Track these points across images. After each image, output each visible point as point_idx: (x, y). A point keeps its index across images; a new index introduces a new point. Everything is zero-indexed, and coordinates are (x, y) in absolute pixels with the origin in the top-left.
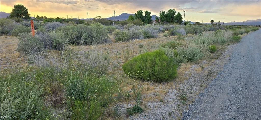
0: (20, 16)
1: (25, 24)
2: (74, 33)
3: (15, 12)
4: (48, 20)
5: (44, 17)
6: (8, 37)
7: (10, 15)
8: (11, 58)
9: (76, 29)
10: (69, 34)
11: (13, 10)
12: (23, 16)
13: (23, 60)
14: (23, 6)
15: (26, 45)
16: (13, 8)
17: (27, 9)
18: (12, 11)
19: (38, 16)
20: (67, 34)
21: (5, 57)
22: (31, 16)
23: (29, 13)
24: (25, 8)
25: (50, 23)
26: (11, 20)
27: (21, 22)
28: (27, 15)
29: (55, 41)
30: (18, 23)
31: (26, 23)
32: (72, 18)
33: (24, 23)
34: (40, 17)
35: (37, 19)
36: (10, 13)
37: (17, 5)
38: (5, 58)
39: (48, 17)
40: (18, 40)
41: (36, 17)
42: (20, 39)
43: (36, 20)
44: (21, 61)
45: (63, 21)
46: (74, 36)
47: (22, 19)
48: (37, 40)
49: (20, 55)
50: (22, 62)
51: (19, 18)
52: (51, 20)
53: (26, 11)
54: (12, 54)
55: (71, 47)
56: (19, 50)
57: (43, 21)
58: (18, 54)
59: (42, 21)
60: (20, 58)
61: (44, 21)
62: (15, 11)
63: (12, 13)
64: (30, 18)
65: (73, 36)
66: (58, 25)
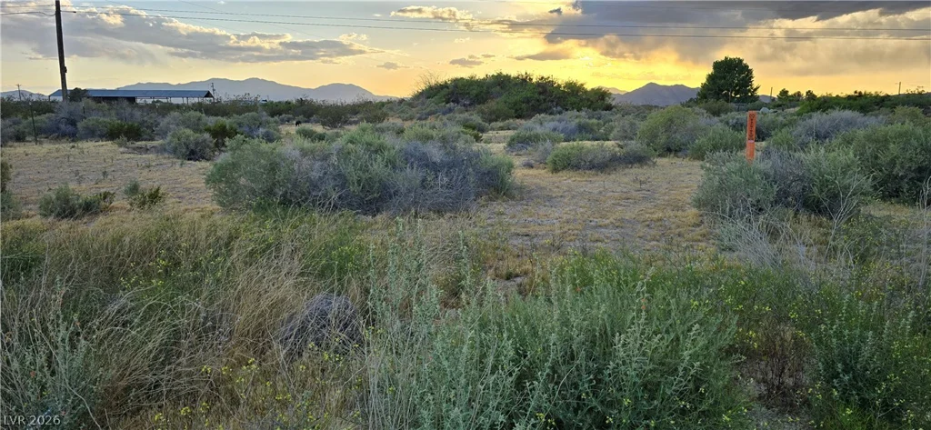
0: (726, 95)
1: (735, 121)
2: (908, 156)
3: (715, 83)
4: (815, 103)
5: (805, 95)
6: (678, 161)
7: (699, 94)
8: (673, 226)
9: (918, 139)
10: (884, 159)
11: (711, 78)
12: (736, 95)
13: (704, 236)
14: (741, 61)
15: (720, 189)
16: (710, 70)
17: (750, 72)
18: (704, 81)
19: (784, 93)
20: (876, 157)
21: (660, 220)
22: (759, 93)
23: (755, 83)
24: (747, 66)
25: (817, 119)
26: (697, 109)
27: (723, 116)
28: (749, 91)
29: (818, 183)
30: (716, 119)
31: (738, 119)
32: (920, 94)
33: (733, 118)
34: (790, 94)
35: (780, 103)
36: (700, 86)
37: (723, 59)
38: (659, 223)
39: (818, 93)
40: (703, 172)
41: (775, 94)
42: (708, 169)
43: (775, 107)
44: (699, 237)
45: (876, 107)
46: (903, 167)
47: (732, 105)
48: (757, 177)
49: (701, 218)
50: (699, 241)
51: (722, 101)
52: (826, 104)
53: (747, 75)
54: (680, 213)
55: (879, 210)
56: (699, 203)
57: (797, 109)
58: (695, 215)
59: (794, 107)
60: (698, 229)
61: (802, 109)
62: (713, 79)
63: (704, 86)
64: (755, 98)
65: (898, 166)
66: (850, 123)
